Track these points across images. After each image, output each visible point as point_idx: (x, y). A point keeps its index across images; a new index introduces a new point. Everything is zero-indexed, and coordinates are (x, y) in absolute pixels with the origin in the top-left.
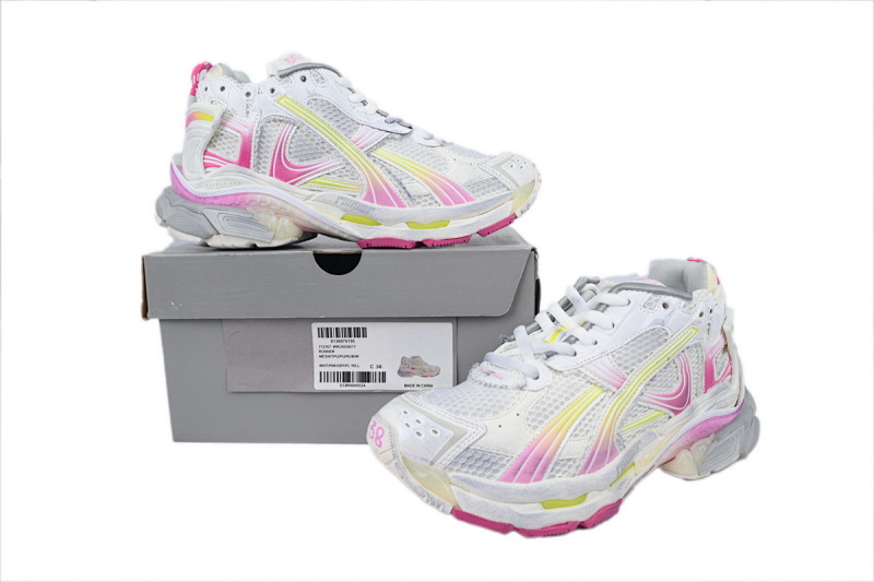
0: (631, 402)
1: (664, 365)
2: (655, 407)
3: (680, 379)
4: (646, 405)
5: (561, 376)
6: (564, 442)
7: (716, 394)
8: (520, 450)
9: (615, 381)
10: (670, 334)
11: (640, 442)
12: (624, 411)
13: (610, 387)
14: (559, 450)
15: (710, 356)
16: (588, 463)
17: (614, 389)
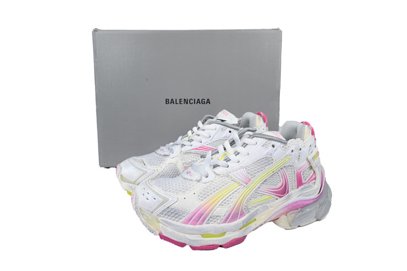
0: (253, 191)
1: (271, 175)
2: (267, 194)
3: (282, 181)
4: (261, 193)
5: (219, 177)
6: (215, 208)
7: (303, 189)
8: (193, 210)
9: (245, 181)
10: (274, 160)
11: (258, 210)
12: (249, 195)
13: (243, 183)
14: (212, 211)
15: (299, 171)
16: (227, 218)
17: (245, 184)
